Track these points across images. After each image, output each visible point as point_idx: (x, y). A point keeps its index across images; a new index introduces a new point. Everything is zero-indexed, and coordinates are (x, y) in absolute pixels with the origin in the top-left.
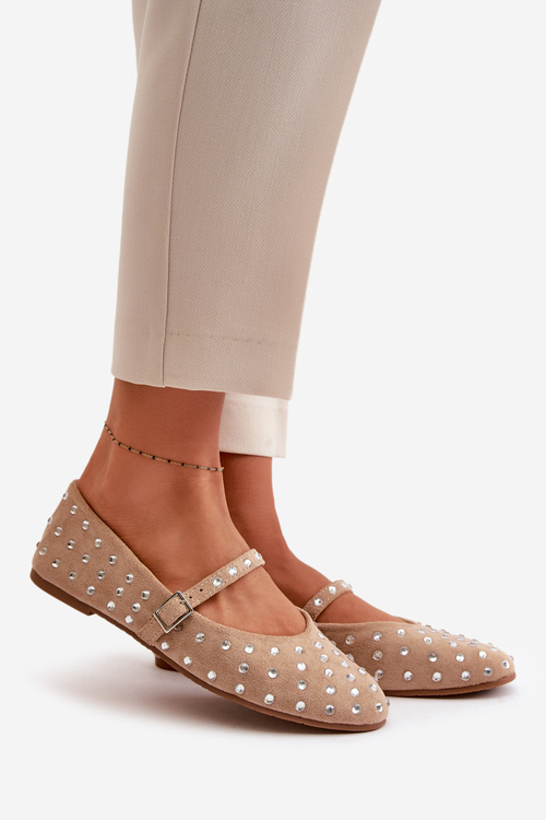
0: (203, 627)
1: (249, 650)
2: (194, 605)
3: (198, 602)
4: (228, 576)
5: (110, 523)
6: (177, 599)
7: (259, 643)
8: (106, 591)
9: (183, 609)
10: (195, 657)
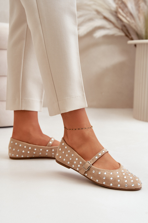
0: (94, 169)
1: (105, 173)
2: (92, 164)
3: (93, 163)
4: (99, 156)
5: (71, 146)
6: (88, 163)
7: (107, 172)
8: (72, 163)
9: (89, 165)
10: (93, 176)
